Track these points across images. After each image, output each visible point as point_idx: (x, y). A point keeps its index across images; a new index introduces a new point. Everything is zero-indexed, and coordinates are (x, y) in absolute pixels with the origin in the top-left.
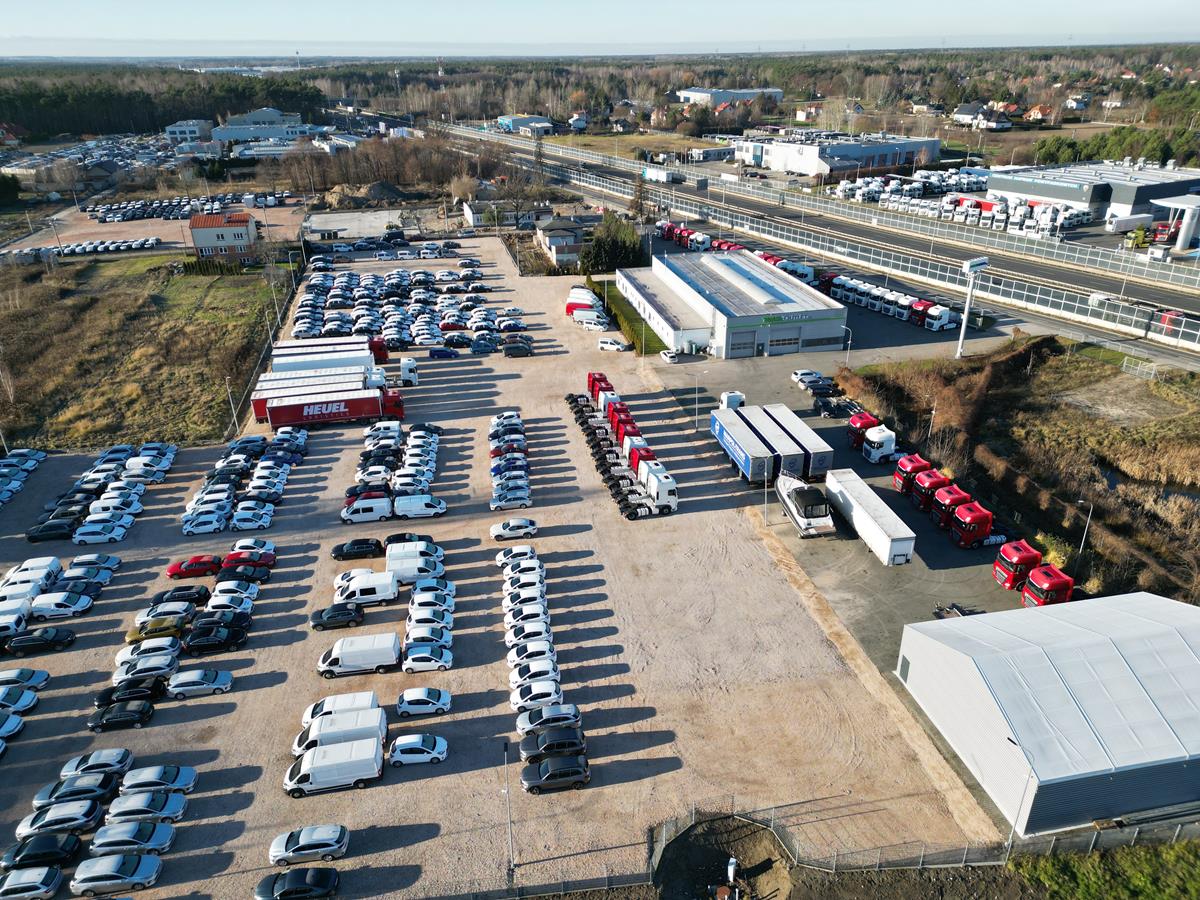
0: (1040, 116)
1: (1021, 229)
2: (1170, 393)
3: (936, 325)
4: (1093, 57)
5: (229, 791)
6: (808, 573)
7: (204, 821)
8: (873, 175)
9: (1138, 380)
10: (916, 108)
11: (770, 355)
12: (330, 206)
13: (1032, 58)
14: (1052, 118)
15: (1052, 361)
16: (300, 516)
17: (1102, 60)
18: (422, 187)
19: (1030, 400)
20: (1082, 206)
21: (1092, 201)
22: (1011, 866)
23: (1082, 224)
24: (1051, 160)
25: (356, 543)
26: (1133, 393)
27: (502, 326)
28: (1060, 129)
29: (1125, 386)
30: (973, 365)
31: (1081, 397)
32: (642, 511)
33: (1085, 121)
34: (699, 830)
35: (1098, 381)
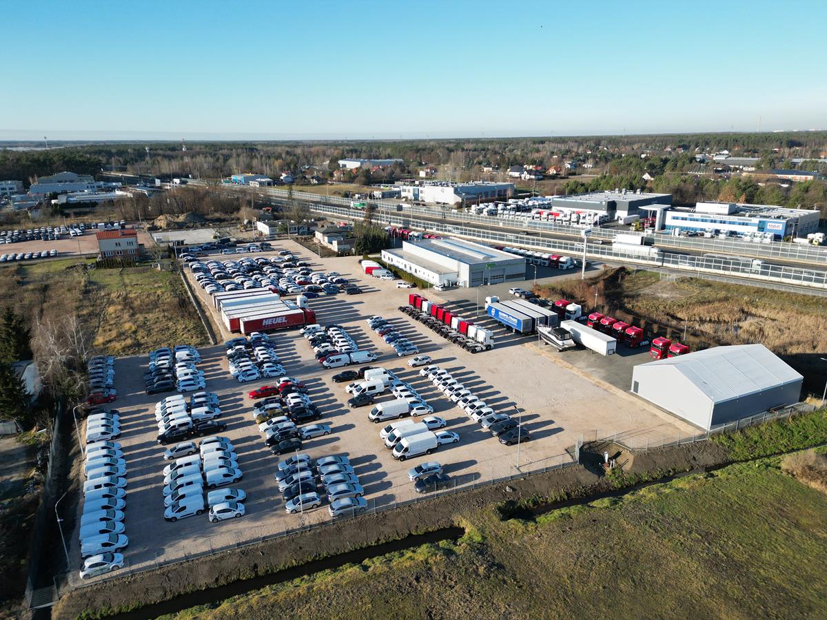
0: (555, 172)
1: (578, 224)
2: (685, 286)
3: (565, 266)
4: (567, 142)
5: (367, 464)
6: (571, 364)
7: (366, 474)
8: (488, 201)
9: (668, 283)
10: (485, 169)
11: (491, 284)
12: (161, 228)
13: (534, 143)
14: (563, 173)
15: (627, 278)
16: (298, 369)
17: (572, 144)
18: (217, 215)
19: (625, 293)
20: (603, 213)
21: (608, 210)
22: (710, 439)
23: (606, 222)
24: (573, 192)
25: (344, 373)
26: (669, 288)
27: (334, 280)
28: (568, 178)
29: (664, 286)
30: (593, 281)
31: (647, 291)
32: (478, 349)
33: (579, 174)
34: (585, 447)
35: (651, 284)
